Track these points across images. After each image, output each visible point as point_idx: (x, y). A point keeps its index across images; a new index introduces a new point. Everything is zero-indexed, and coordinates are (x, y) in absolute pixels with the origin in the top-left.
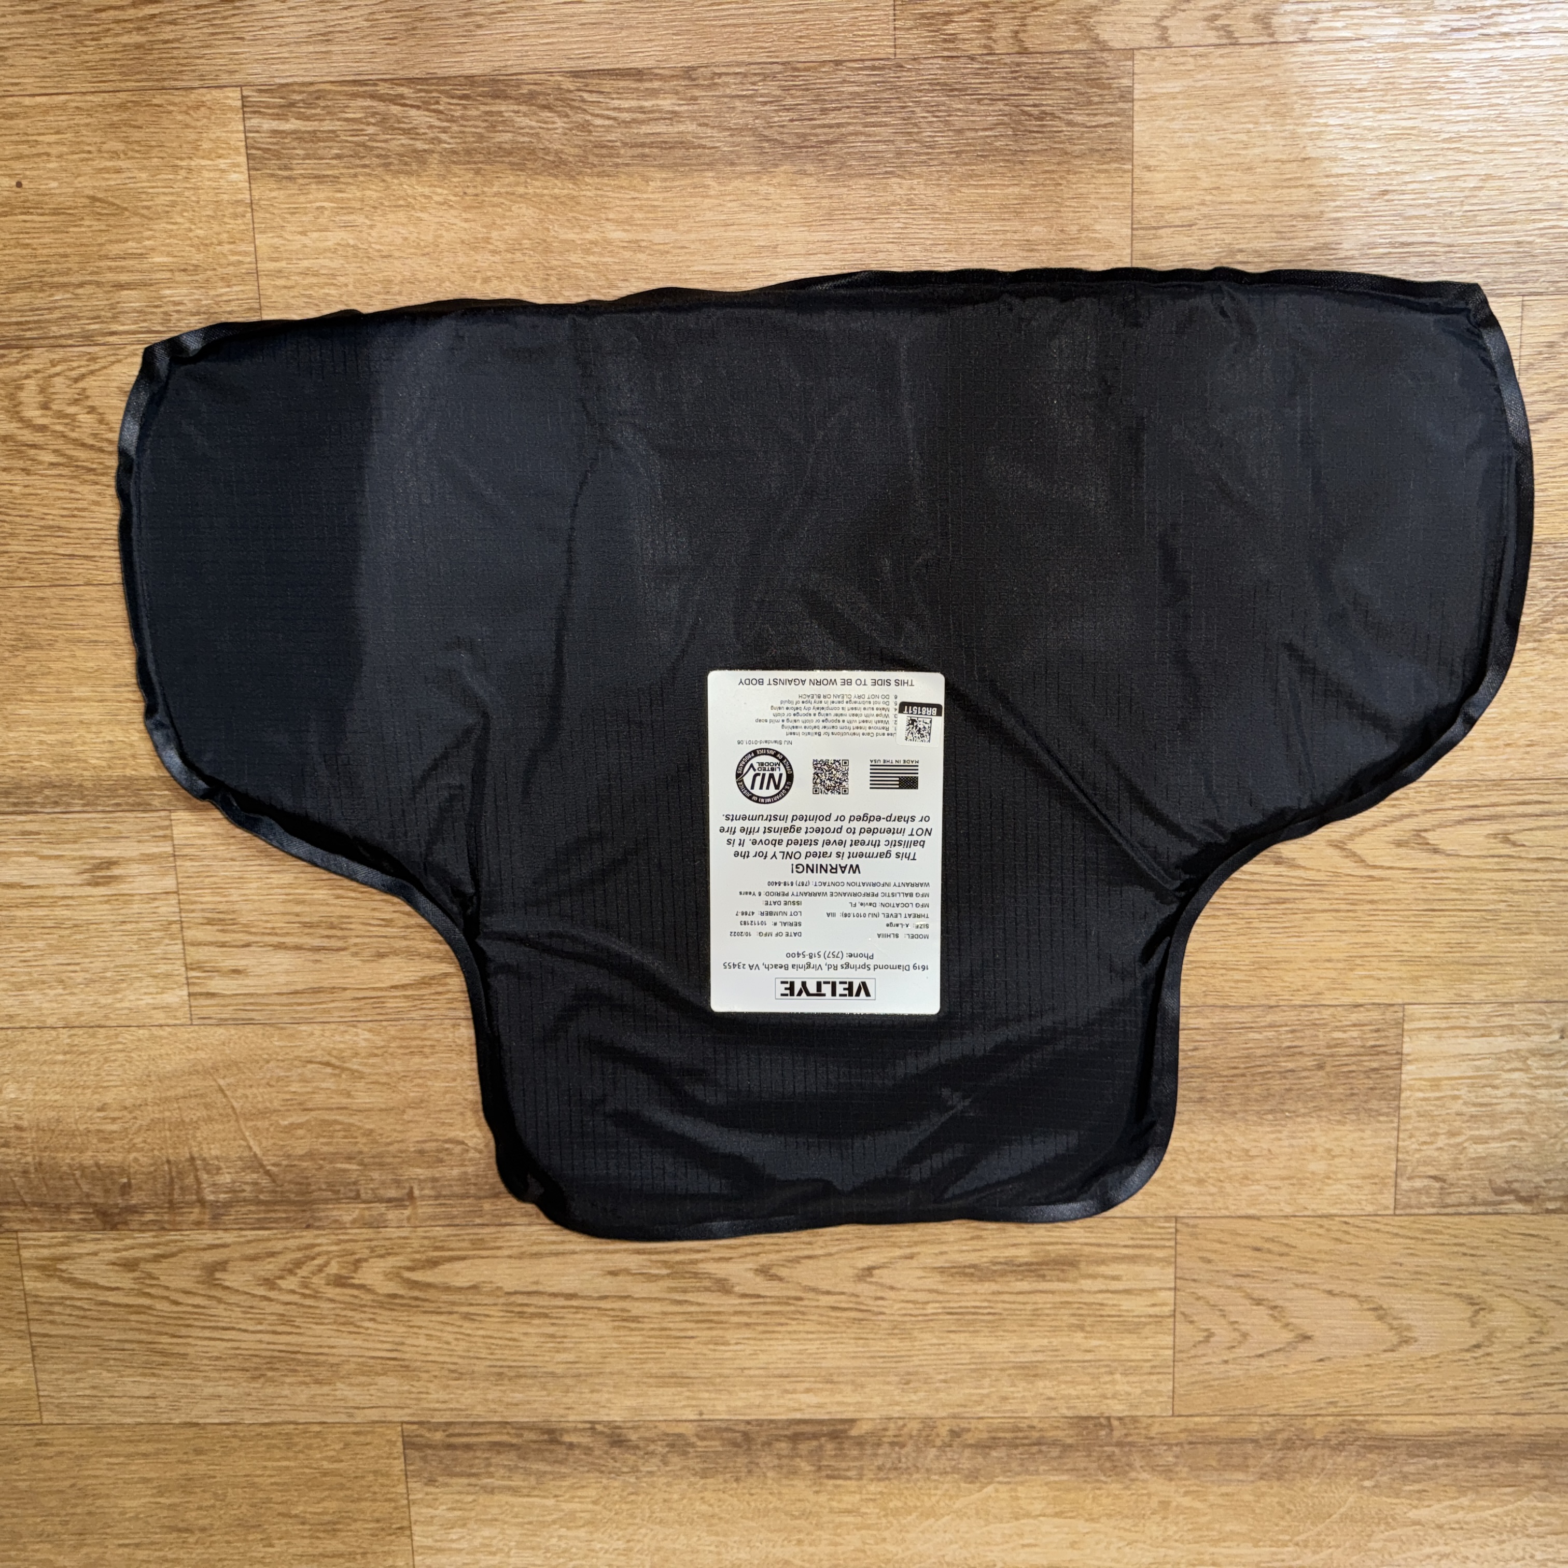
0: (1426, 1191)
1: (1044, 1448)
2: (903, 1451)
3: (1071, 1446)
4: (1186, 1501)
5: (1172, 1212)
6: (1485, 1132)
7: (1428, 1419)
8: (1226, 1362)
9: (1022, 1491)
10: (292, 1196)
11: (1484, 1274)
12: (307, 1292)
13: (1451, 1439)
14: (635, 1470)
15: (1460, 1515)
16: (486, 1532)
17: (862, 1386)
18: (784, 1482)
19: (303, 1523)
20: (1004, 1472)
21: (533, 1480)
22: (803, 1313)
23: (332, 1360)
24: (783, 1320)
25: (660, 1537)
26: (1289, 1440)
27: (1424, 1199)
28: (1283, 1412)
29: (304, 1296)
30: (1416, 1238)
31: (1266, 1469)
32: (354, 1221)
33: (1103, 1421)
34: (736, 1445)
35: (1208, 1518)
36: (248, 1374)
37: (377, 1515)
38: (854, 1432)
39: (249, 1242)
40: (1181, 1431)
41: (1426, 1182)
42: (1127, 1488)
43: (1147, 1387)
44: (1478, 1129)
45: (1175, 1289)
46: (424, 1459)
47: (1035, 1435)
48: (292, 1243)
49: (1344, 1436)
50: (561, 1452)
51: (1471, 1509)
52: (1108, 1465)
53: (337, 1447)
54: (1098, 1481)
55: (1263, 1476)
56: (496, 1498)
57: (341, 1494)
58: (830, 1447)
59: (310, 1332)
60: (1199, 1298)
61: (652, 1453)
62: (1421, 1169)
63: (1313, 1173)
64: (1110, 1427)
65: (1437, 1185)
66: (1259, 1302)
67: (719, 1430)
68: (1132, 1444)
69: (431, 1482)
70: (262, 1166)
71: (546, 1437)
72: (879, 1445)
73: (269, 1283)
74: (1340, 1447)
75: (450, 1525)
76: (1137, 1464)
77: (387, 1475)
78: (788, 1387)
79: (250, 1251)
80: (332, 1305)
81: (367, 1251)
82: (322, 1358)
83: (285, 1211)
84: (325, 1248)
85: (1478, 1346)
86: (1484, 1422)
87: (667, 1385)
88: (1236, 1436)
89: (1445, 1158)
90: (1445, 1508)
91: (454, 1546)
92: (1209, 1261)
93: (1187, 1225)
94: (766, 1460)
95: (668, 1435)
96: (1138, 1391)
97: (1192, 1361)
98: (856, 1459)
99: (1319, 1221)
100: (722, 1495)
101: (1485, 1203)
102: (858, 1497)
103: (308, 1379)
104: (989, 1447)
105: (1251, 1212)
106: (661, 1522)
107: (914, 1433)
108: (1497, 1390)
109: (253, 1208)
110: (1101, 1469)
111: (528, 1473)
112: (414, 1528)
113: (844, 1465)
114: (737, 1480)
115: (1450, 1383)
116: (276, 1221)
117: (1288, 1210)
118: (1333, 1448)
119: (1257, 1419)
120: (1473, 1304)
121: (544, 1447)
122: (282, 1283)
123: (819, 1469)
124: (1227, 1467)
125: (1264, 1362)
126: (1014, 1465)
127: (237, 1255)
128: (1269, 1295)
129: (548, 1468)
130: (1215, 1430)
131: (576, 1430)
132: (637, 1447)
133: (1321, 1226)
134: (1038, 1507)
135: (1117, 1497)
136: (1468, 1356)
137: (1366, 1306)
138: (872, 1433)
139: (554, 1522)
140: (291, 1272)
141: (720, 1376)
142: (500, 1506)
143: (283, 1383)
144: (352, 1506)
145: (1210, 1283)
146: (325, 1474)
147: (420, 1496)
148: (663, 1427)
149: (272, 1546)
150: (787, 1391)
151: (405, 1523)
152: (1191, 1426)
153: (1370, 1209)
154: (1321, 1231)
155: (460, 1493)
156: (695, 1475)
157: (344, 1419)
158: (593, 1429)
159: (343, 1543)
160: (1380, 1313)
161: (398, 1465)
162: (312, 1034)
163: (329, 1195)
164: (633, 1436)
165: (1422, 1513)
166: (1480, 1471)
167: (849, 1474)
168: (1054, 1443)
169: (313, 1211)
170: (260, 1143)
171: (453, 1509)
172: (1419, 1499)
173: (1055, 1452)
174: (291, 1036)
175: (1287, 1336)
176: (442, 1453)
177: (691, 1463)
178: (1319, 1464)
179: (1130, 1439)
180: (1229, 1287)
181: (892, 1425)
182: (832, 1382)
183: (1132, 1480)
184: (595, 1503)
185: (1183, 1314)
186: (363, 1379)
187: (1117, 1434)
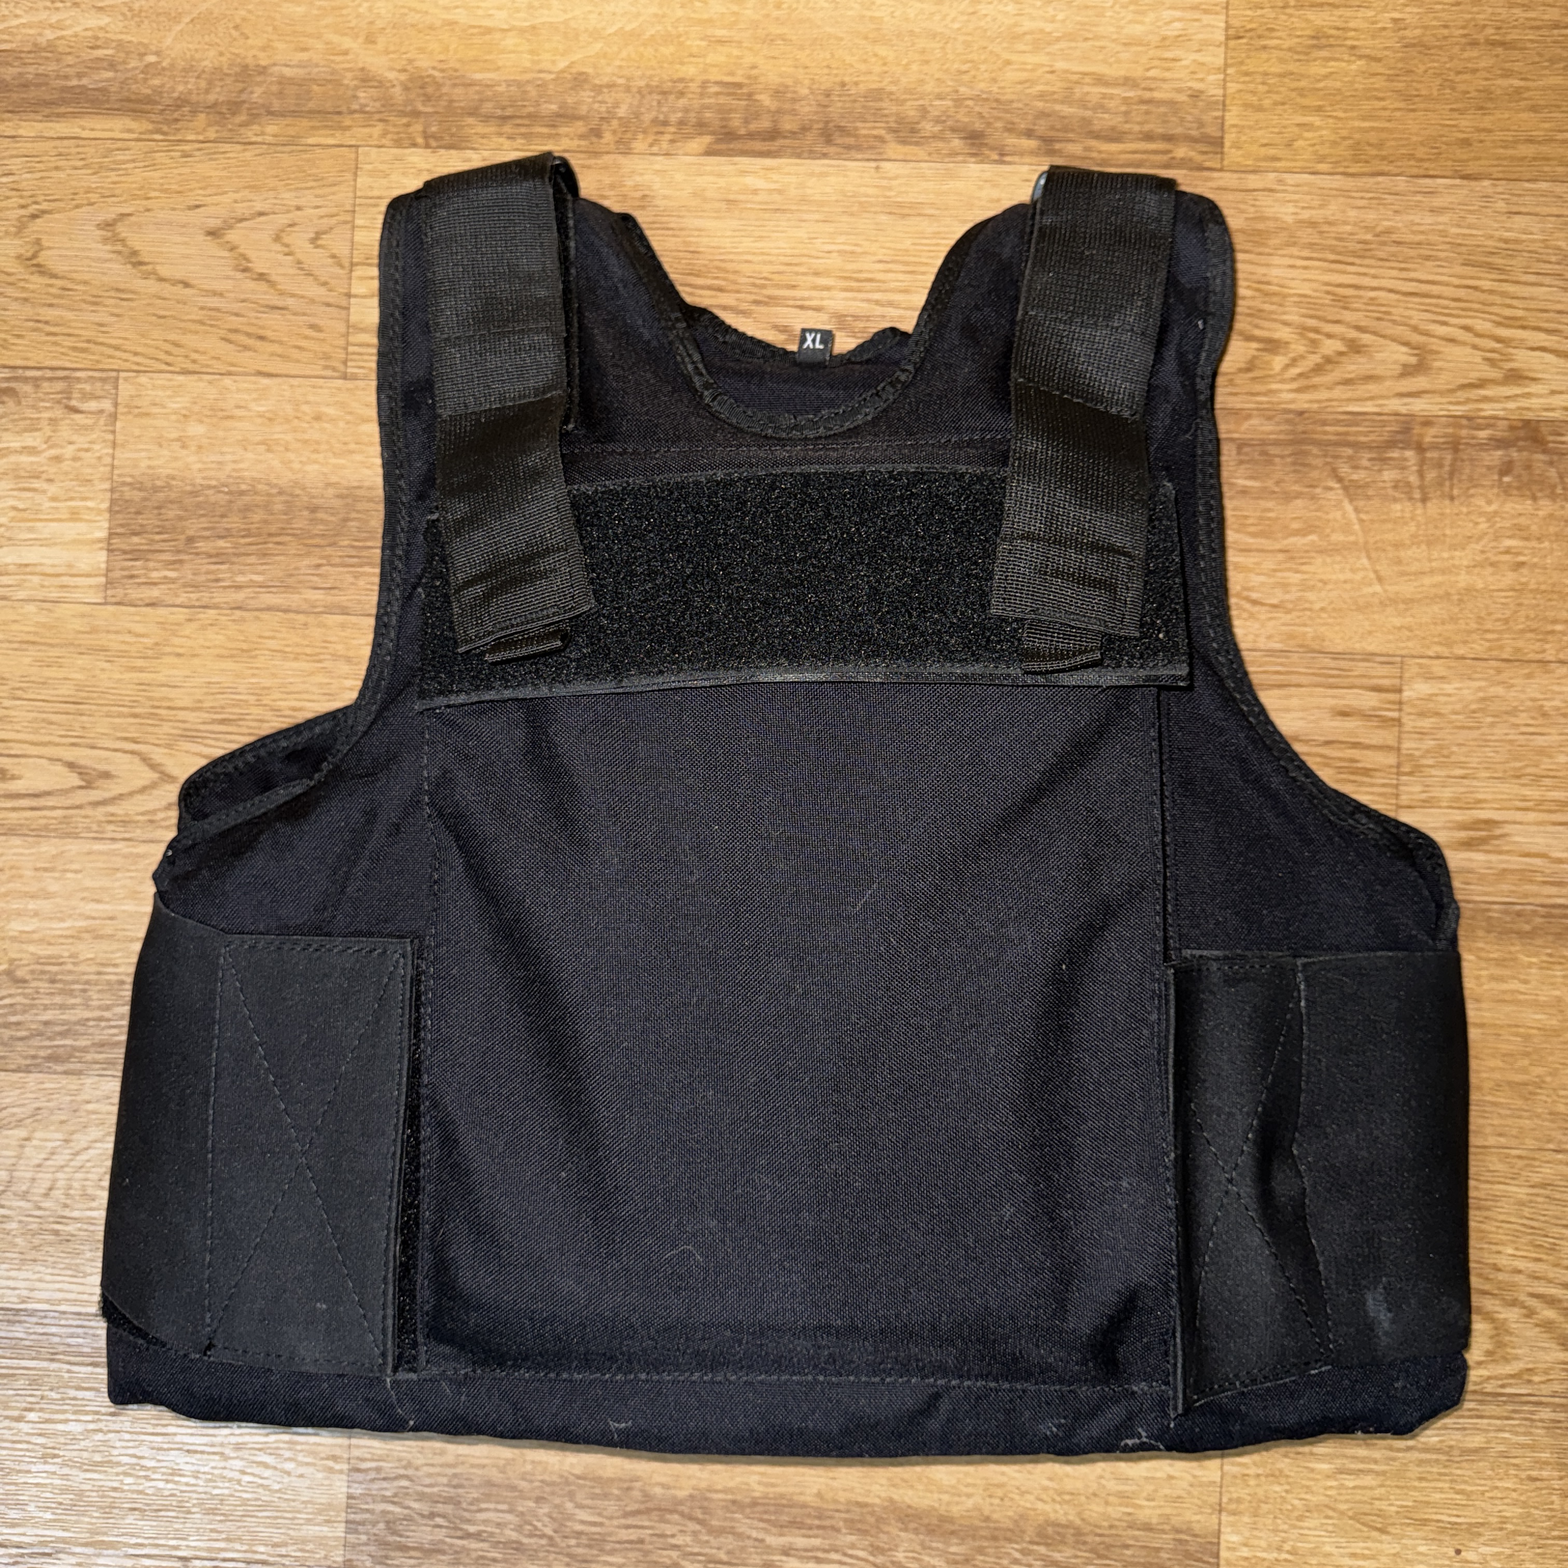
0: (87, 396)
1: (499, 112)
2: (654, 114)
3: (471, 114)
4: (347, 43)
5: (349, 384)
6: (25, 459)
7: (85, 134)
8: (299, 208)
9: (526, 60)
10: (1315, 450)
11: (26, 300)
12: (1312, 335)
13: (62, 110)
14: (959, 102)
15: (54, 19)
16: (1138, 30)
17: (695, 194)
18: (789, 82)
19: (1353, 47)
20: (543, 85)
21: (1078, 92)
22: (754, 285)
23: (1295, 251)
24: (775, 277)
25: (937, 18)
26: (234, 114)
27: (87, 387)
28: (239, 147)
29: (1316, 331)
30: (96, 343)
31: (259, 79)
32: (1248, 417)
33: (433, 143)
34: (841, 129)
35: (323, 23)
36: (1394, 237)
37: (1264, 55)
38: (707, 139)
39: (1371, 398)
40: (348, 128)
41: (84, 406)
42: (410, 61)
43: (384, 182)
44: (32, 463)
45: (349, 295)
46: (1201, 124)
47: (507, 129)
48: (1323, 395)
49: (176, 115)
50: (1041, 127)
51: (41, 25)
52: (430, 90)
53: (1300, 143)
54: (442, 71)
55: (263, 70)
56: (1122, 73)
57: (1303, 83)
58: (736, 122)
59: (1315, 285)
60: (325, 284)
61: (937, 121)
62: (89, 422)
63: (201, 422)
64: (426, 136)
65: (74, 403)
66: (262, 277)
67: (858, 148)
68: (403, 114)
69: (1195, 95)
70: (1345, 488)
71: (1057, 146)
72: (681, 123)
73: (1355, 348)
74: (181, 102)
75: (1180, 39)
76: (397, 90)
77: (1246, 105)
78: (776, 197)
79: (1373, 388)
80: (1285, 317)
81: (1238, 382)
82: (1305, 253)
83: (1326, 433)
84: (1288, 387)
85: (34, 216)
86: (28, 128)
87: (912, 205)
88: (289, 120)
89: (65, 432)
90: (71, 26)
91: (1178, 14)
92: (312, 327)
93: (334, 369)
94: (806, 109)
95: (917, 144)
96: (394, 177)
97: (335, 210)
98: (707, 107)
99: (196, 367)
100: (863, 67)
101: (26, 380)
102: (708, 61)
103: (1325, 228)
104: (561, 116)
105: (265, 381)
106: (934, 36)
107: (640, 136)
108: (16, 164)
109: (1362, 439)
110: (439, 86)
111: (1083, 103)
112: (1222, 38)
113: (722, 100)
114: (843, 84)
115: (62, 175)
116: (1337, 422)
117: (227, 381)
118: (186, 102)
119: (269, 139)
120: (38, 265)
121: (1061, 134)
122: (1339, 346)
123: (750, 95)
124: (301, 83)
125: (259, 206)
126: (533, 92)
127: (1388, 383)
128: (251, 285)
129: (1058, 107)
130: (313, 128)
131: (1022, 154)
132: (953, 130)
133: (194, 361)
134: (510, 41)
135: (421, 50)
136: (45, 206)
137: (149, 267)
138: (689, 137)
139: (1058, 39)
140: (1328, 360)
141: (852, 214)
142: (1119, 61)
143: (1355, 224)
144: (1292, 67)
145: (312, 301)
146: (1319, 109)
147: (1211, 78)
148: (920, 152)
149: (1395, 20)
150: (780, 192)
151: (1232, 43)
152: (338, 134)
153: (143, 379)
154: (195, 356)
155: (1164, 80)
156: (891, 93)
157: (1290, 179)
158: (1002, 155)
159: (1308, 21)
160: (134, 259)
161: (1231, 118)
162: (1269, 637)
163: (1273, 450)
164: (957, 143)
165: (94, 21)
166: (31, 69)
167: (715, 89)
168: (487, 118)
169: (1292, 432)
170: (1344, 516)
171: (1174, 60)
172: (97, 38)
173: (487, 107)
174: (1291, 636)
175: (232, 236)
176: (1179, 130)
177: (894, 109)
178: (203, 84)
179: (405, 120)
180: (293, 295)
181: (665, 145)
182: (729, 201)
183: (405, 70)
184: (1008, 63)
185: (342, 266)
186: (1261, 226)
187: (418, 128)
